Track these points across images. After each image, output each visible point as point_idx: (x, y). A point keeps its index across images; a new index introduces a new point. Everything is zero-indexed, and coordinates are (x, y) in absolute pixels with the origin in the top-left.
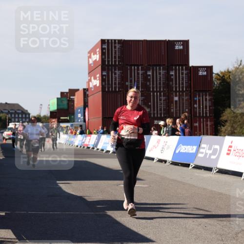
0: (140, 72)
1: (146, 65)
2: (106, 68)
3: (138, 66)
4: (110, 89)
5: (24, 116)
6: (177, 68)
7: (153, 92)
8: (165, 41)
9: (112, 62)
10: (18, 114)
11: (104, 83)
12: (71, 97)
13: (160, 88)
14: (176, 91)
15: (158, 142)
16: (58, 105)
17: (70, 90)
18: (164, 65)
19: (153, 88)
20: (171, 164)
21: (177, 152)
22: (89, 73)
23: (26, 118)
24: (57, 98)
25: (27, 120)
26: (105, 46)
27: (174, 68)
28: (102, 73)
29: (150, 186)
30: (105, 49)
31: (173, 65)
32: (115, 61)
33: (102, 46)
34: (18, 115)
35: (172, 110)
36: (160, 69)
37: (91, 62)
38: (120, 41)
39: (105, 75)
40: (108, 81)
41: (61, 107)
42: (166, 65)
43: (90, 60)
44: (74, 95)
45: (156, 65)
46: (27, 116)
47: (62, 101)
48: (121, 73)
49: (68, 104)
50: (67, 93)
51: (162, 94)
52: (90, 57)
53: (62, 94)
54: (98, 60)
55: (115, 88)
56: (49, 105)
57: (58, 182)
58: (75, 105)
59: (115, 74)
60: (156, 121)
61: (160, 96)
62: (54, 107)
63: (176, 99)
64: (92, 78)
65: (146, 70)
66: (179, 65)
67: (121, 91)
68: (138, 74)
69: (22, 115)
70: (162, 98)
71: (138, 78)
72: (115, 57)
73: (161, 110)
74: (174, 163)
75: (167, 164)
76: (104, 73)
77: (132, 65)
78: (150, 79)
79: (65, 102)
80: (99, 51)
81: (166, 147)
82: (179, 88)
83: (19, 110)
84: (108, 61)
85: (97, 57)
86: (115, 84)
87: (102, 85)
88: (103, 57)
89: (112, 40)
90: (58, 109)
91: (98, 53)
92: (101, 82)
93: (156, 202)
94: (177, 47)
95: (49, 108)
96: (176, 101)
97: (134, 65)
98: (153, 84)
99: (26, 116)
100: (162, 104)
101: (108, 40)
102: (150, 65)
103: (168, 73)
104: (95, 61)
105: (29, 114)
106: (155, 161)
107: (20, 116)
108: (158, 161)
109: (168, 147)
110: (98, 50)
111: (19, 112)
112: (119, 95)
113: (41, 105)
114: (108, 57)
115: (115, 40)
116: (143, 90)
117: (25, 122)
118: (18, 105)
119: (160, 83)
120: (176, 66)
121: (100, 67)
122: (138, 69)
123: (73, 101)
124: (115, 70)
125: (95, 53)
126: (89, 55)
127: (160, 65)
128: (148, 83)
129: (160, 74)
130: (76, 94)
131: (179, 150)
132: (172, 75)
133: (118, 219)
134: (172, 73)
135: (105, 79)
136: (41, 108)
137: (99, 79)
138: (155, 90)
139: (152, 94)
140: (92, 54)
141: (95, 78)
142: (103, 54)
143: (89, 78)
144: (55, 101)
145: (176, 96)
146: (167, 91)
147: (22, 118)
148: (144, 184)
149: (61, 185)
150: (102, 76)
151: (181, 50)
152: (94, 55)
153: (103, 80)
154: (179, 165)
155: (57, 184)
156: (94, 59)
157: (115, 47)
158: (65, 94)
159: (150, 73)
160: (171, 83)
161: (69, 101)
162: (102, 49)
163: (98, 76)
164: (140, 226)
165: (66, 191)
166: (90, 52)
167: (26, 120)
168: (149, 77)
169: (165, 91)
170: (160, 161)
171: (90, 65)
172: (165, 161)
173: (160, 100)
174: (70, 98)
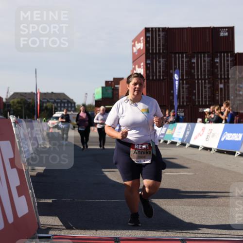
0: (185, 60)
1: (191, 52)
2: (151, 56)
3: (182, 53)
4: (155, 78)
5: (70, 105)
6: (222, 55)
7: (198, 79)
8: (209, 28)
9: (156, 50)
10: (64, 103)
11: (148, 72)
12: (116, 86)
13: (205, 75)
14: (221, 79)
15: (203, 129)
16: (103, 93)
17: (115, 79)
18: (209, 52)
19: (198, 76)
20: (217, 152)
21: (223, 139)
22: (133, 62)
23: (71, 107)
24: (102, 88)
25: (73, 109)
26: (149, 35)
27: (219, 55)
28: (146, 61)
29: (196, 174)
30: (149, 37)
31: (218, 52)
32: (159, 50)
33: (146, 34)
34: (64, 105)
35: (217, 98)
36: (204, 57)
37: (135, 50)
38: (164, 29)
39: (149, 64)
40: (153, 69)
41: (106, 96)
42: (211, 52)
43: (134, 48)
44: (119, 84)
45: (201, 53)
46: (73, 105)
47: (106, 90)
48: (165, 61)
49: (113, 93)
50: (111, 82)
51: (207, 81)
52: (134, 46)
53: (107, 83)
54: (142, 48)
55: (160, 76)
56: (94, 94)
57: (103, 170)
58: (120, 94)
59: (159, 62)
60: (201, 109)
61: (205, 83)
62: (99, 96)
63: (221, 86)
64: (137, 66)
65: (190, 57)
66: (224, 53)
67: (165, 79)
68: (182, 61)
69: (68, 105)
70: (207, 86)
71: (183, 65)
72: (159, 45)
73: (205, 97)
74: (219, 151)
75: (213, 151)
76: (149, 62)
77: (176, 53)
78: (195, 66)
79: (110, 91)
80: (143, 40)
81: (211, 135)
82: (224, 76)
83: (64, 99)
84: (152, 50)
85: (141, 46)
86: (160, 72)
87: (146, 73)
88: (148, 45)
89: (156, 28)
90: (103, 98)
91: (142, 41)
92: (145, 70)
93: (201, 190)
94: (222, 34)
95: (94, 97)
96: (221, 89)
97: (179, 53)
98: (198, 72)
99: (71, 105)
100: (207, 92)
101: (152, 28)
102: (195, 53)
103: (213, 60)
104: (139, 50)
105: (75, 103)
106: (200, 149)
107: (66, 105)
108: (203, 149)
109: (214, 135)
110: (142, 38)
111: (65, 101)
112: (164, 84)
113: (86, 94)
114: (152, 46)
115: (159, 28)
116: (187, 77)
117: (70, 111)
118: (63, 95)
119: (205, 71)
120: (221, 53)
121: (144, 55)
122: (182, 57)
123: (117, 89)
124: (159, 58)
125: (139, 42)
126: (133, 43)
127: (204, 53)
128: (193, 71)
129: (204, 61)
130: (121, 82)
131: (224, 137)
132: (217, 62)
133: (164, 207)
134: (217, 60)
135: (150, 67)
136: (86, 97)
137: (143, 68)
138: (200, 77)
139: (196, 81)
140: (136, 42)
141: (139, 67)
142: (147, 42)
143: (134, 66)
144: (100, 90)
145: (221, 83)
146: (211, 79)
147: (68, 107)
148: (189, 172)
149: (106, 173)
150: (146, 64)
151: (226, 36)
152: (138, 43)
153: (147, 68)
154: (224, 153)
155: (102, 172)
156: (138, 48)
157: (159, 35)
158: (110, 83)
159: (194, 61)
160: (216, 70)
161: (113, 89)
162: (146, 37)
163: (142, 64)
164: (185, 214)
165: (112, 179)
166: (134, 41)
167: (71, 109)
168: (193, 65)
169: (210, 79)
170: (206, 149)
171: (134, 54)
172: (211, 149)
173: (205, 87)
174: (114, 87)
